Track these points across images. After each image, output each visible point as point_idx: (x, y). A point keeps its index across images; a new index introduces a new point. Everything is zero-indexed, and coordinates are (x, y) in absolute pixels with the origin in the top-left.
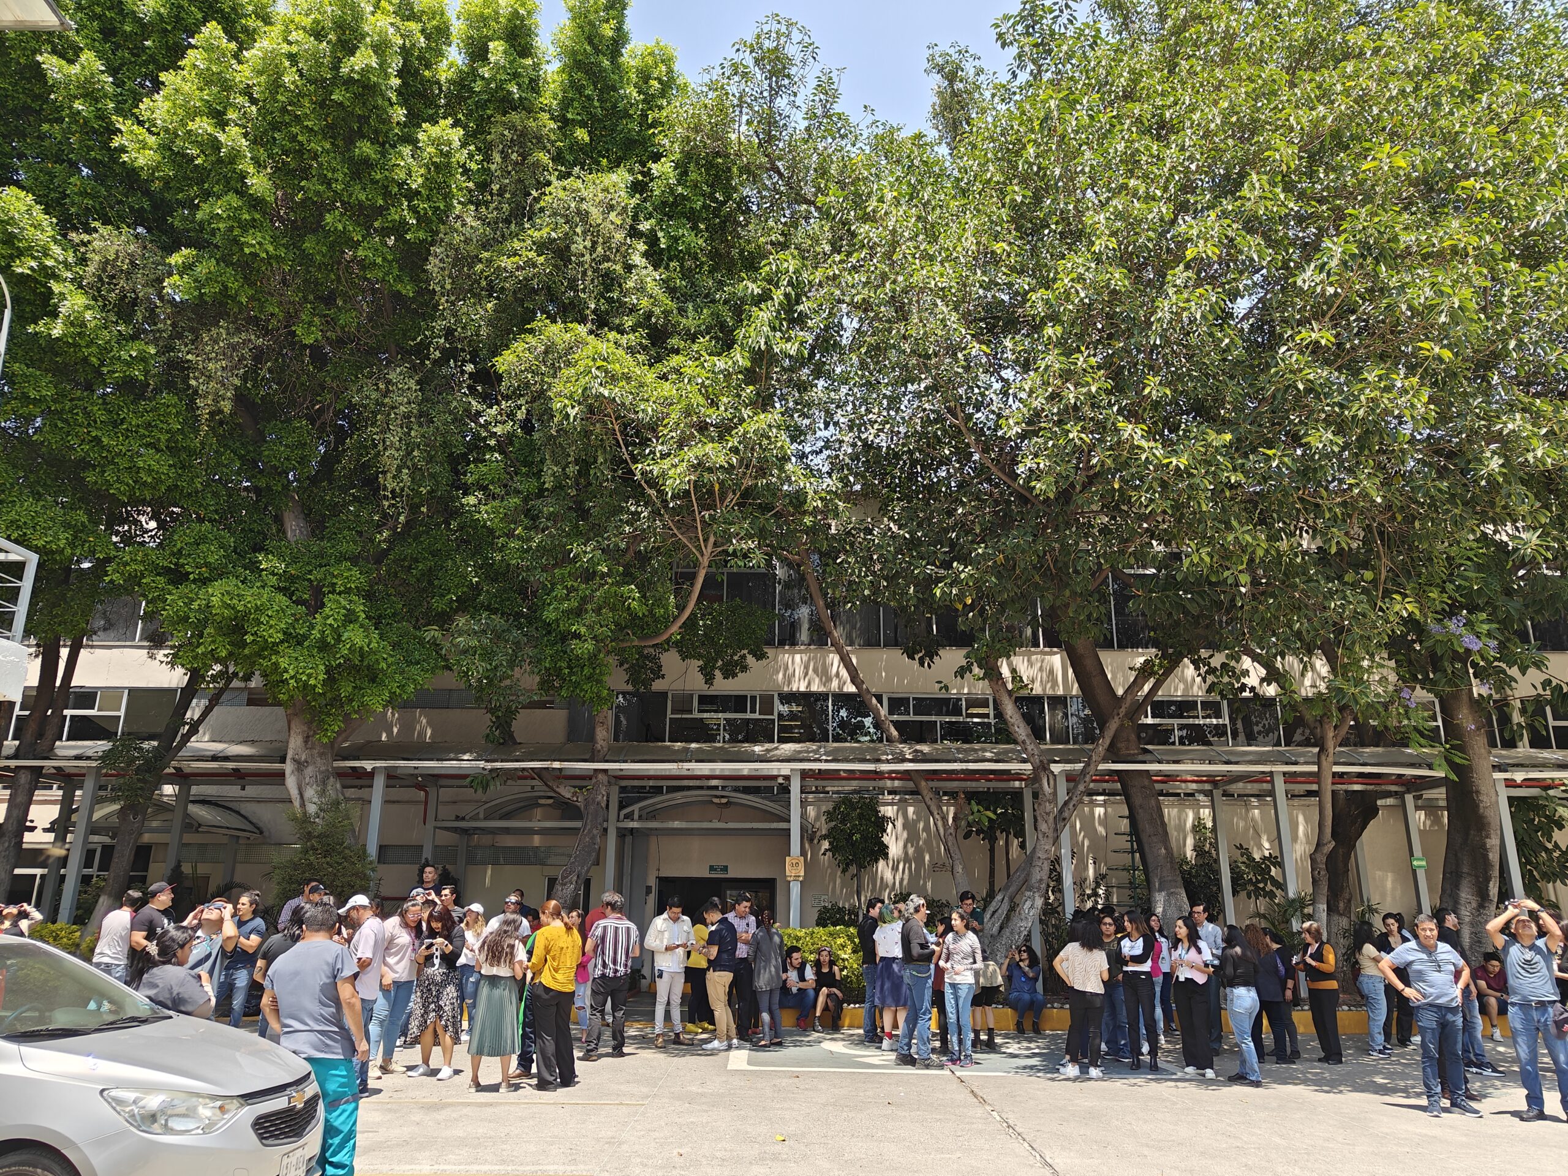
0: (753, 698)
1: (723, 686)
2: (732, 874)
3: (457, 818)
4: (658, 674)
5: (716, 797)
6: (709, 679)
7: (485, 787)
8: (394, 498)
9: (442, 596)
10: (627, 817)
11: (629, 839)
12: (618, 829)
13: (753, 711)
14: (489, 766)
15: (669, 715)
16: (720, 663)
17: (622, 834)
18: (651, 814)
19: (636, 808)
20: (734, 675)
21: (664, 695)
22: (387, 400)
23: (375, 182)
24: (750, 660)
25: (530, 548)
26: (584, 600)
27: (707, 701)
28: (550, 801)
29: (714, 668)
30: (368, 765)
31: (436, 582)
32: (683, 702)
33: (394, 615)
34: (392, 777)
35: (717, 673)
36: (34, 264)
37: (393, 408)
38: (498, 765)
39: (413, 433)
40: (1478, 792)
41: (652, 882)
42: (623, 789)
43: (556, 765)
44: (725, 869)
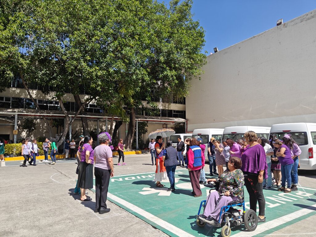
40: (133, 122)
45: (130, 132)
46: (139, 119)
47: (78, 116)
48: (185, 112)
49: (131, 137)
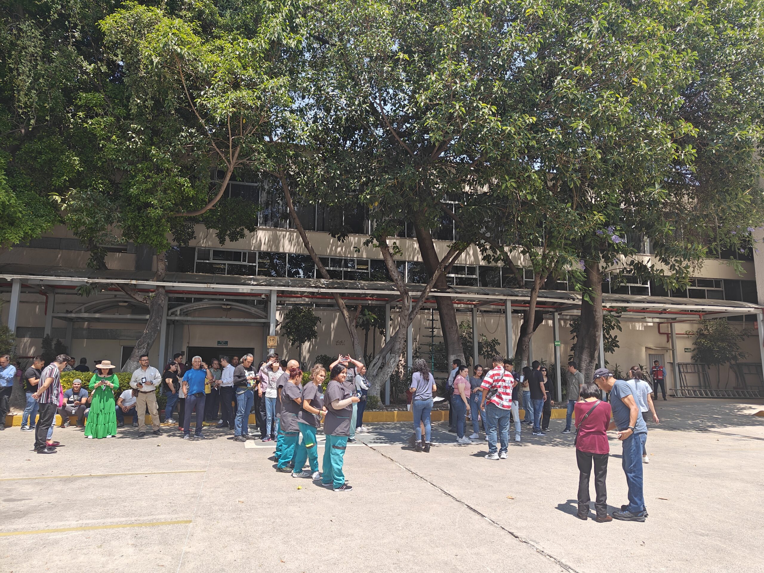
0: (245, 254)
1: (230, 245)
2: (230, 346)
3: (68, 312)
4: (192, 236)
5: (224, 305)
6: (222, 241)
7: (88, 293)
8: (25, 108)
9: (59, 177)
10: (172, 314)
11: (172, 326)
12: (167, 320)
13: (244, 261)
14: (91, 281)
15: (196, 260)
16: (228, 232)
17: (170, 323)
18: (186, 314)
19: (178, 309)
20: (237, 240)
21: (194, 249)
22: (19, 42)
24: (246, 231)
25: (121, 149)
26: (155, 185)
27: (218, 254)
28: (126, 304)
29: (225, 235)
30: (9, 277)
31: (54, 168)
32: (205, 253)
33: (25, 186)
34: (25, 286)
35: (227, 238)
37: (23, 48)
38: (97, 281)
39: (39, 67)
40: (596, 311)
41: (185, 349)
42: (170, 299)
43: (134, 282)
44: (226, 343)
47: (431, 294)
48: (753, 284)
49: (591, 362)
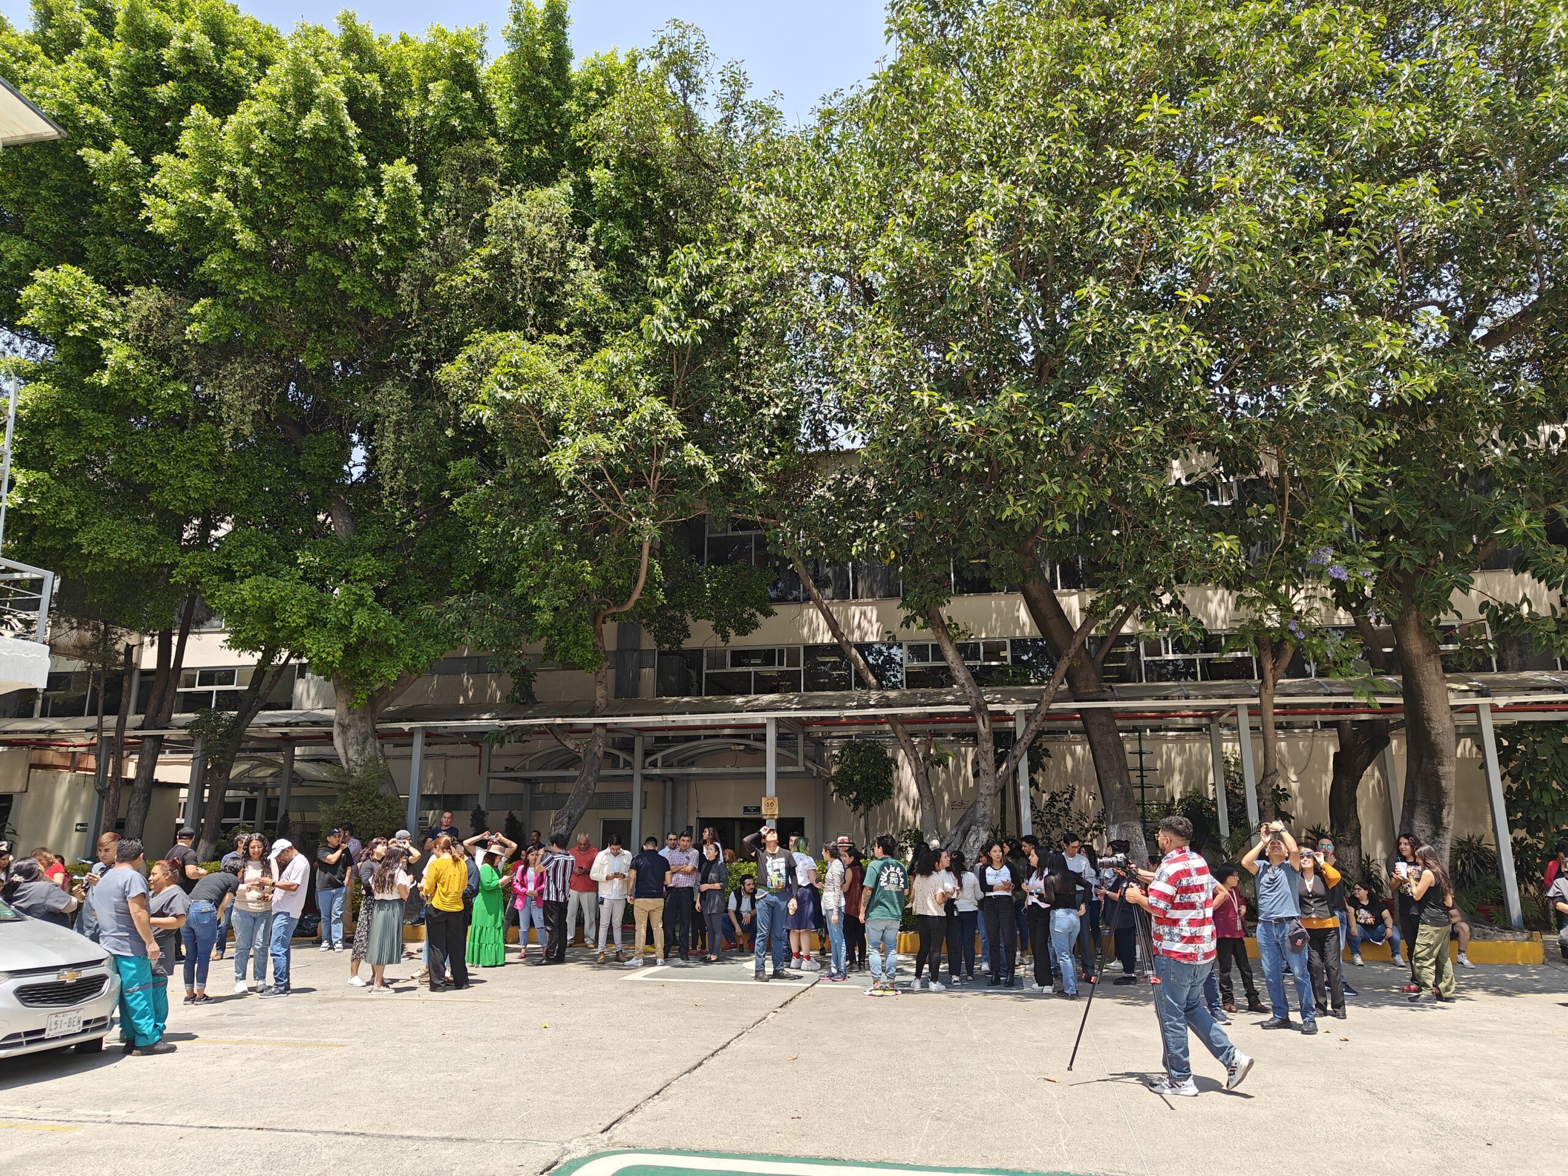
4: (685, 634)
5: (735, 744)
10: (651, 764)
11: (669, 784)
12: (642, 775)
13: (781, 664)
14: (503, 723)
15: (705, 671)
20: (747, 632)
21: (697, 652)
23: (345, 223)
27: (739, 656)
29: (727, 626)
30: (406, 726)
32: (717, 658)
36: (83, 327)
38: (511, 722)
39: (403, 438)
40: (1429, 719)
44: (758, 810)
45: (1419, 798)
46: (1501, 701)
47: (1053, 706)
